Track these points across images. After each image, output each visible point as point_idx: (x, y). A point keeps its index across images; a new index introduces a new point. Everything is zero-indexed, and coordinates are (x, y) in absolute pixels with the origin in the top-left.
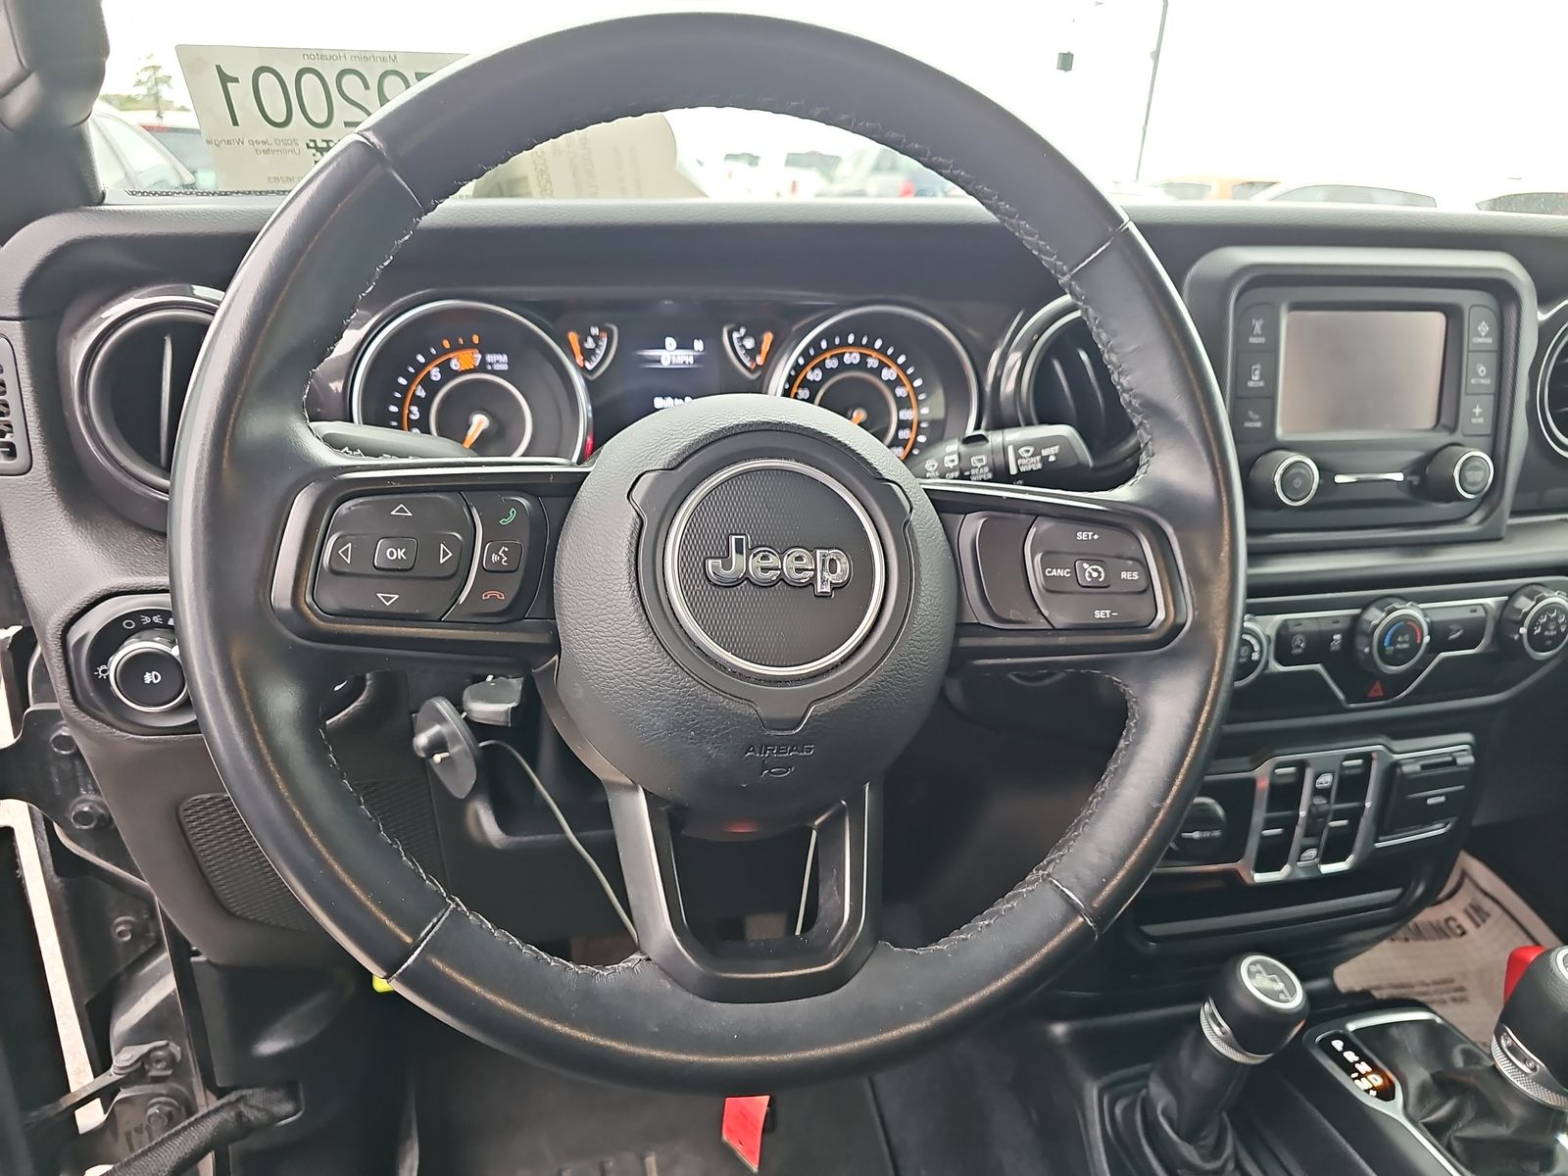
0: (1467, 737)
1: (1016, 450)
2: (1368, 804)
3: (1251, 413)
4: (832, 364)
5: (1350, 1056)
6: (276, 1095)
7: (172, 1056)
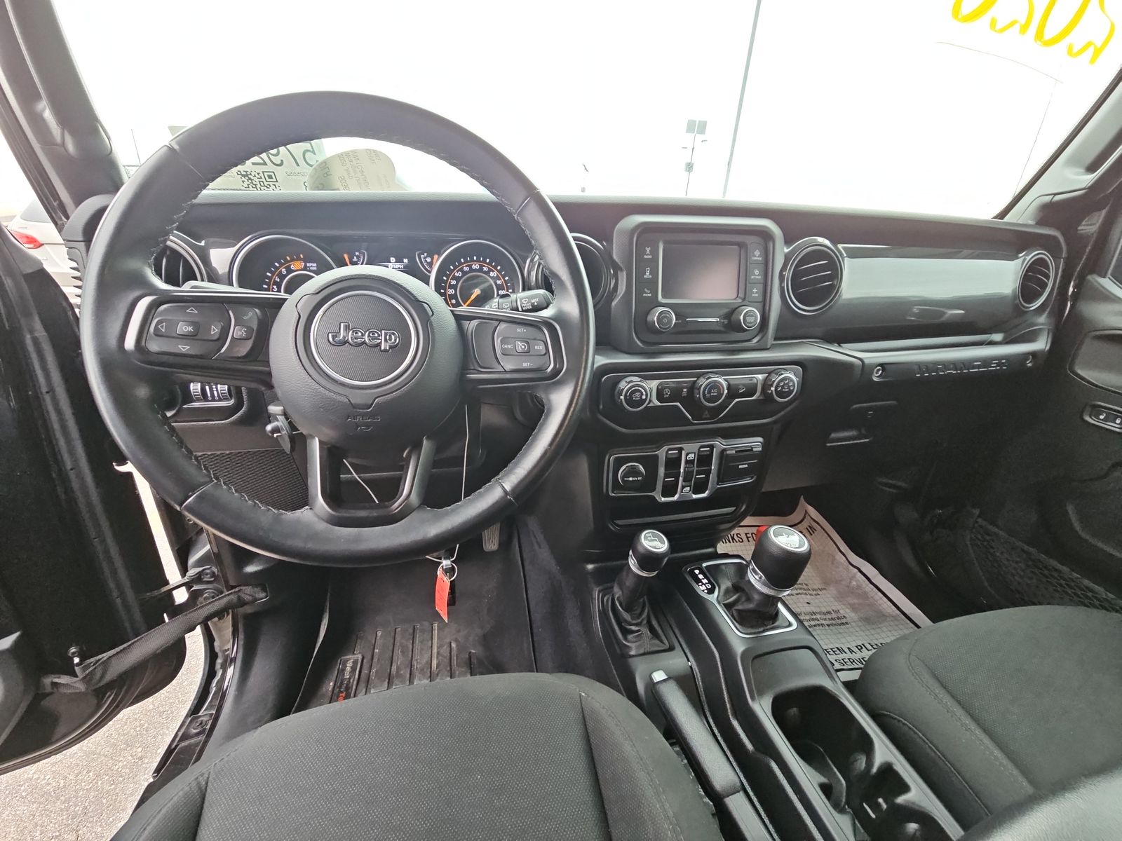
0: (760, 439)
1: (521, 300)
2: (713, 468)
3: (646, 290)
4: (466, 269)
5: (701, 576)
6: (257, 590)
7: (214, 573)
